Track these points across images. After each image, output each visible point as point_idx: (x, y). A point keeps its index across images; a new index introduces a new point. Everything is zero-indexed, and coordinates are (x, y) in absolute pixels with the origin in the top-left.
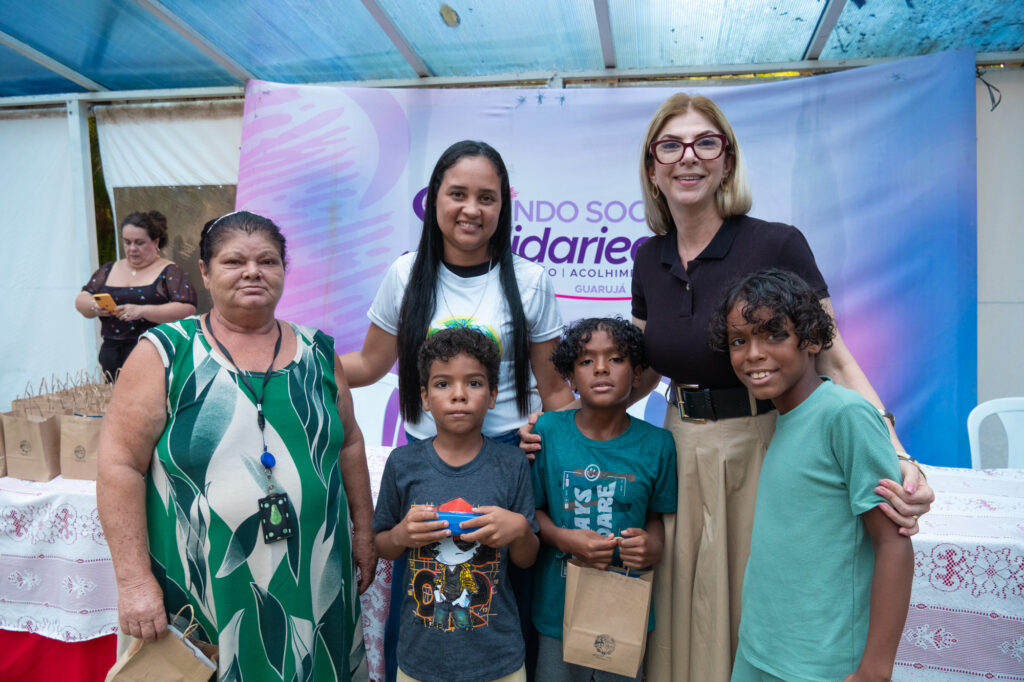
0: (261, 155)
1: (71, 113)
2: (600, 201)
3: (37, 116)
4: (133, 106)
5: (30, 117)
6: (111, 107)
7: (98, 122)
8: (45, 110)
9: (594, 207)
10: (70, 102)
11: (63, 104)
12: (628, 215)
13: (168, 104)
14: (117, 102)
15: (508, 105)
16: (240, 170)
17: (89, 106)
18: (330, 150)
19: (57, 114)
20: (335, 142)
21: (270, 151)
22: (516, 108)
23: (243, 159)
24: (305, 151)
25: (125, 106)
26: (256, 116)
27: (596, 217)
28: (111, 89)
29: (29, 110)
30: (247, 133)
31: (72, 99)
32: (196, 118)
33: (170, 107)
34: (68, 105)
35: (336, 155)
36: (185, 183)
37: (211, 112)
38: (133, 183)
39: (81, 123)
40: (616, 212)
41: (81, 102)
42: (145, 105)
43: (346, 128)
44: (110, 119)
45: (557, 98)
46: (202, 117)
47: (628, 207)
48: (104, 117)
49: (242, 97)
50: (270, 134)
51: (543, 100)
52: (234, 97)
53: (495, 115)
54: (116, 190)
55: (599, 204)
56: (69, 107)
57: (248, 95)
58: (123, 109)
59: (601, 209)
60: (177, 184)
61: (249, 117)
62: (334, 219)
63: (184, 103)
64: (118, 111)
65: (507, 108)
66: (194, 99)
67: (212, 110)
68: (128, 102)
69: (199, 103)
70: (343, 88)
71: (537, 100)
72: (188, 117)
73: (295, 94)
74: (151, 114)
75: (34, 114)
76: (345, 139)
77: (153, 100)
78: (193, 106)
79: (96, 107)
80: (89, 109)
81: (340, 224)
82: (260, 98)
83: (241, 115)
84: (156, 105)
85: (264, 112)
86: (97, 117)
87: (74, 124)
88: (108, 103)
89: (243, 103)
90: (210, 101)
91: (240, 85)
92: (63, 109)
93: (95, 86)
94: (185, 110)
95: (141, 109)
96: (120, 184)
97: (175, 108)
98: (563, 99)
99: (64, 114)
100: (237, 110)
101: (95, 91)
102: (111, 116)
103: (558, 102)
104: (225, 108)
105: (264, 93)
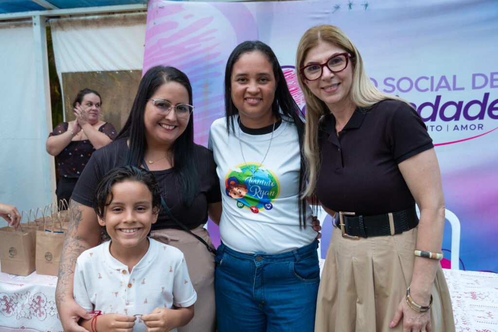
0: (158, 49)
1: (35, 24)
2: (393, 77)
3: (13, 26)
4: (75, 18)
5: (9, 27)
6: (60, 20)
7: (52, 30)
8: (18, 22)
9: (389, 82)
10: (35, 17)
11: (30, 18)
12: (414, 87)
13: (97, 17)
14: (64, 16)
15: (327, 11)
16: (145, 60)
17: (46, 19)
18: (204, 45)
19: (26, 25)
20: (207, 40)
21: (164, 47)
22: (333, 13)
23: (146, 53)
24: (187, 47)
25: (69, 18)
26: (155, 24)
27: (390, 89)
28: (61, 8)
29: (9, 23)
30: (149, 35)
31: (36, 15)
32: (115, 25)
33: (98, 19)
34: (33, 19)
35: (208, 49)
36: (107, 69)
37: (125, 22)
38: (74, 70)
39: (42, 31)
40: (405, 85)
41: (41, 16)
42: (82, 18)
43: (215, 30)
44: (59, 28)
45: (362, 5)
46: (119, 25)
47: (414, 81)
48: (56, 26)
49: (145, 11)
50: (165, 35)
51: (352, 6)
52: (139, 11)
53: (318, 18)
54: (64, 75)
55: (393, 79)
56: (34, 20)
57: (150, 9)
58: (68, 21)
59: (395, 83)
60: (102, 70)
61: (150, 24)
62: (206, 93)
63: (107, 16)
64: (64, 22)
65: (327, 13)
66: (113, 13)
67: (125, 20)
68: (71, 16)
69: (117, 15)
70: (213, 3)
71: (348, 6)
72: (110, 25)
73: (180, 8)
74: (86, 23)
75: (12, 25)
76: (214, 38)
77: (87, 15)
78: (112, 17)
79: (51, 20)
80: (47, 21)
81: (210, 96)
82: (157, 11)
83: (145, 23)
84: (89, 18)
85: (161, 20)
86: (51, 26)
87: (37, 32)
88: (58, 17)
89: (146, 15)
90: (124, 14)
91: (144, 3)
92: (29, 22)
93: (50, 6)
94: (107, 20)
95: (79, 20)
96: (66, 70)
97: (101, 19)
98: (366, 5)
99: (31, 25)
100: (142, 20)
101: (50, 9)
102: (60, 25)
103: (363, 7)
104: (133, 18)
105: (160, 8)
